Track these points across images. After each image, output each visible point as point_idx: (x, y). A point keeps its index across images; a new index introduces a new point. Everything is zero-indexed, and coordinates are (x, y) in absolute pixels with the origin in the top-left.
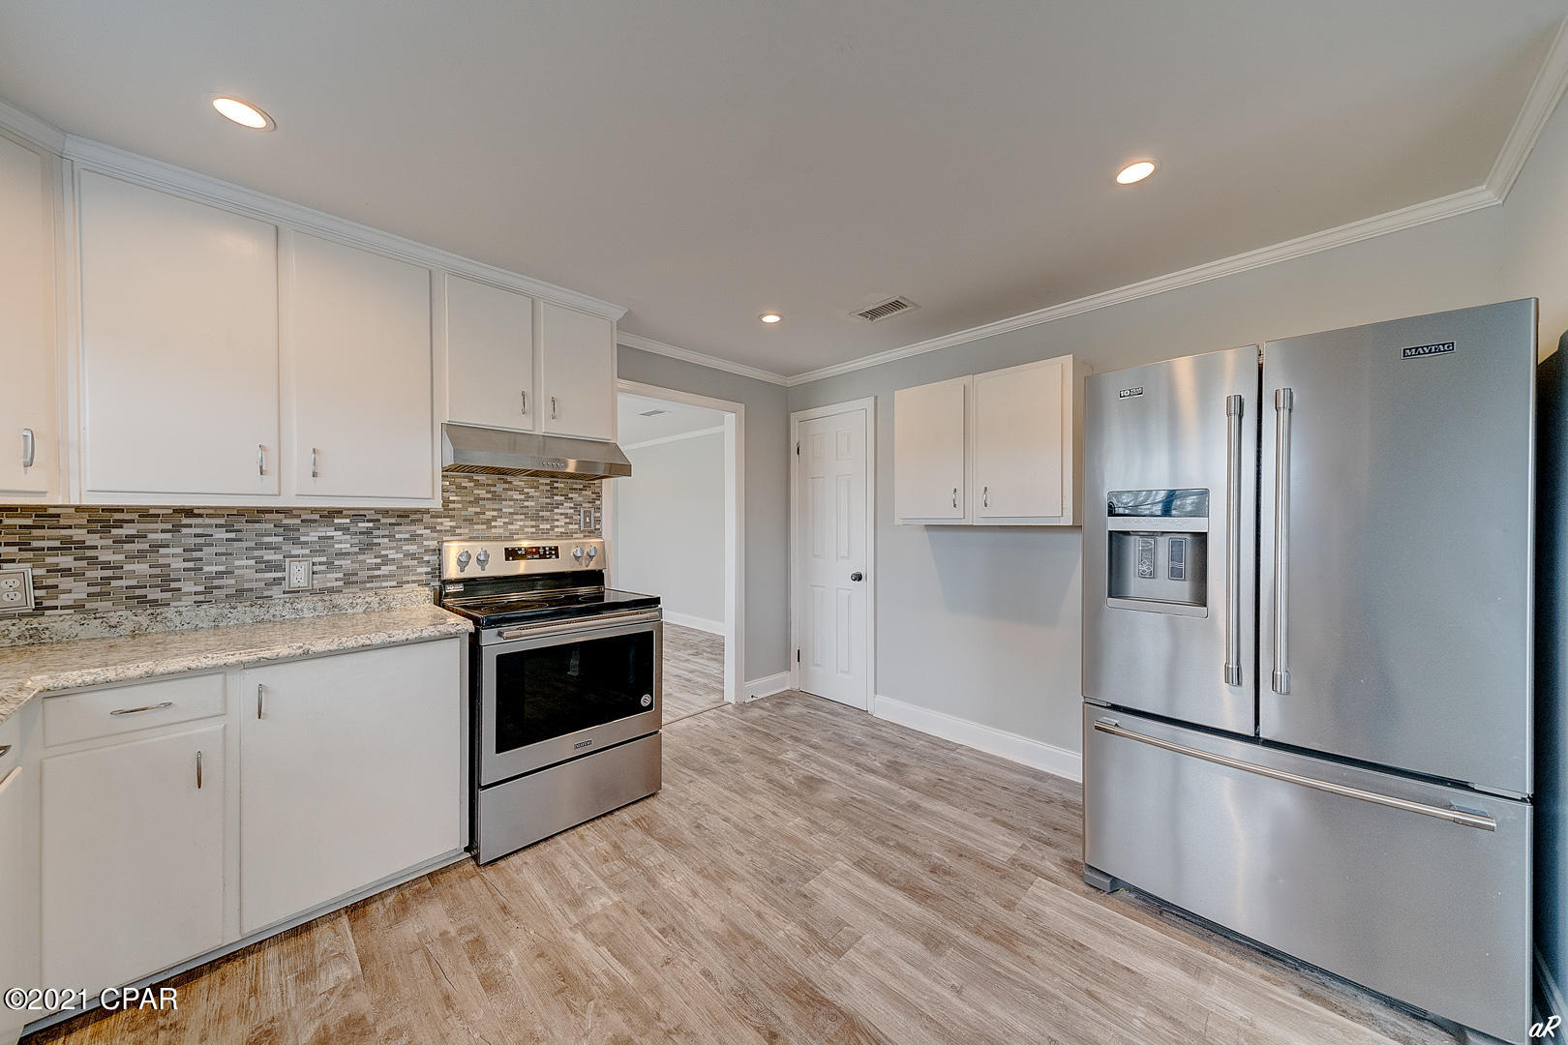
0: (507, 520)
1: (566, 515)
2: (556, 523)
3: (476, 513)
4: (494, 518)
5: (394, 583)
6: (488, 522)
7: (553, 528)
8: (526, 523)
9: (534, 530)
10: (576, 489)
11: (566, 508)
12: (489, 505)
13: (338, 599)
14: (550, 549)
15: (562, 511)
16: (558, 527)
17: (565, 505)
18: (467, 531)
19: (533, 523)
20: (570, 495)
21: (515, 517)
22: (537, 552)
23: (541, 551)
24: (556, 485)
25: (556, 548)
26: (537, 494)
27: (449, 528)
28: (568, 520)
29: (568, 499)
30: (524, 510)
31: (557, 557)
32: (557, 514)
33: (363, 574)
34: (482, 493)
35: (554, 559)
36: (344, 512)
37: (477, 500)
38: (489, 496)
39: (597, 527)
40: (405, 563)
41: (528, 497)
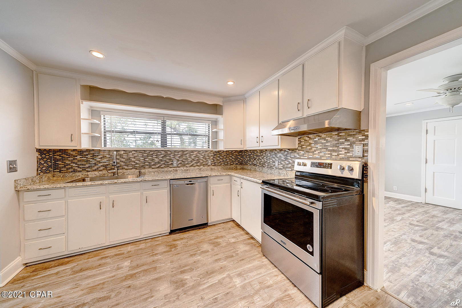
0: (319, 151)
1: (345, 149)
2: (340, 153)
3: (310, 149)
4: (315, 151)
5: (291, 170)
6: (313, 153)
7: (338, 155)
8: (327, 153)
10: (351, 135)
11: (346, 145)
13: (281, 171)
14: (329, 164)
15: (343, 147)
16: (341, 154)
17: (345, 143)
20: (348, 139)
21: (322, 150)
22: (324, 165)
23: (326, 164)
24: (340, 134)
25: (331, 164)
26: (331, 140)
27: (302, 154)
28: (346, 151)
30: (326, 147)
31: (331, 168)
32: (341, 148)
36: (283, 150)
41: (328, 141)
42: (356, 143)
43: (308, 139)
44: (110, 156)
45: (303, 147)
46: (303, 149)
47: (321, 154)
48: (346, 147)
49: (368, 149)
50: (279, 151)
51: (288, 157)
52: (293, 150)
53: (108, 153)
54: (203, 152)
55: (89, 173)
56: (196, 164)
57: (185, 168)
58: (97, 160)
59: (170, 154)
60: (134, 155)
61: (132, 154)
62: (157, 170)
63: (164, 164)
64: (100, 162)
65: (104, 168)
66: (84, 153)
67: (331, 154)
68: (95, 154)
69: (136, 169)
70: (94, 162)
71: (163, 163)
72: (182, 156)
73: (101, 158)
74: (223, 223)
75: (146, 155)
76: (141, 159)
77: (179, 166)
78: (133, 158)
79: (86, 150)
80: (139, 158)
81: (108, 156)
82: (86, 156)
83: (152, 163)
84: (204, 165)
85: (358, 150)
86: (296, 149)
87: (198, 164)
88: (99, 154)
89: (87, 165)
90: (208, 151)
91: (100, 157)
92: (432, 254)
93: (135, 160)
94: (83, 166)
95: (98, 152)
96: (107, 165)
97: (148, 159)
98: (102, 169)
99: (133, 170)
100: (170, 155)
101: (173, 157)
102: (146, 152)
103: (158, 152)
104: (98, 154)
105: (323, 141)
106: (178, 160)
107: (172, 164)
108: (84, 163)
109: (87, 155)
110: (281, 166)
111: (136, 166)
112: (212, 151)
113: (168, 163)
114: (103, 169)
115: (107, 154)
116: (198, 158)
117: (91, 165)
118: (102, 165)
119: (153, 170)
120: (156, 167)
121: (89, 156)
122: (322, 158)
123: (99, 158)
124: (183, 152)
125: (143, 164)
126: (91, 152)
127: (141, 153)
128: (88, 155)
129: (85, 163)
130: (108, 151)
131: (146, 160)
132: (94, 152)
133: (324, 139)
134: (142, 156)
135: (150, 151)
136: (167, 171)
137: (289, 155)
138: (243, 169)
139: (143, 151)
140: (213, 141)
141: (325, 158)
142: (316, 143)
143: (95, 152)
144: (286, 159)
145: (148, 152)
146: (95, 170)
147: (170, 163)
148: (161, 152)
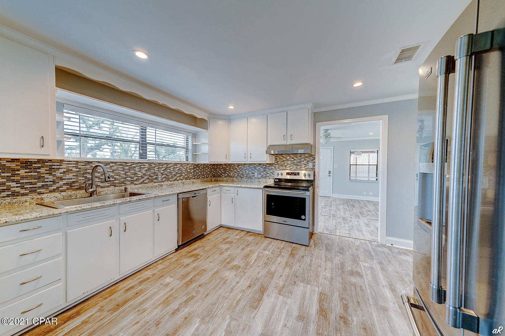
0: (289, 165)
2: (302, 166)
3: (283, 164)
4: (287, 165)
5: (270, 178)
6: (285, 166)
9: (296, 168)
10: (307, 157)
11: (304, 162)
12: (286, 162)
13: (260, 180)
14: (297, 173)
15: (303, 163)
18: (281, 168)
19: (296, 166)
21: (292, 165)
22: (294, 174)
23: (295, 173)
24: (301, 156)
25: (299, 173)
26: (297, 159)
27: (278, 167)
29: (305, 160)
30: (293, 163)
31: (299, 175)
32: (302, 164)
33: (264, 176)
34: (284, 159)
35: (298, 176)
36: (262, 164)
37: (283, 161)
38: (286, 160)
39: (314, 167)
40: (270, 174)
41: (295, 160)
42: (310, 161)
43: (282, 157)
44: (78, 170)
45: (278, 162)
46: (278, 164)
47: (290, 167)
48: (305, 163)
49: (315, 165)
50: (258, 165)
51: (266, 169)
52: (271, 165)
53: (75, 165)
54: (185, 165)
55: (43, 196)
56: (179, 178)
57: (169, 182)
58: (56, 175)
59: (154, 167)
60: (113, 168)
61: (109, 167)
62: (141, 186)
63: (148, 179)
64: (61, 179)
65: (69, 186)
66: (34, 165)
67: (297, 167)
68: (53, 167)
69: (115, 186)
70: (51, 178)
71: (147, 177)
72: (166, 169)
73: (64, 173)
74: (215, 230)
75: (128, 168)
76: (121, 173)
77: (164, 180)
78: (111, 172)
79: (36, 160)
80: (119, 172)
81: (74, 169)
82: (38, 170)
83: (134, 178)
84: (186, 179)
85: (310, 165)
86: (273, 164)
87: (181, 178)
88: (61, 167)
89: (40, 184)
90: (190, 164)
91: (61, 171)
92: (323, 215)
93: (114, 174)
94: (32, 186)
95: (59, 164)
96: (74, 182)
97: (130, 174)
98: (66, 188)
99: (112, 188)
100: (154, 169)
101: (157, 171)
102: (127, 164)
103: (141, 164)
104: (58, 167)
105: (292, 159)
106: (162, 174)
107: (156, 178)
108: (33, 181)
109: (39, 168)
110: (260, 176)
111: (115, 182)
112: (192, 164)
113: (153, 178)
114: (68, 189)
115: (73, 167)
116: (181, 172)
117: (46, 183)
118: (66, 182)
119: (137, 186)
120: (139, 182)
121: (42, 170)
122: (291, 170)
123: (60, 173)
124: (167, 165)
125: (124, 180)
126: (46, 164)
127: (122, 165)
128: (41, 168)
129: (36, 180)
130: (75, 163)
131: (127, 174)
132: (51, 164)
133: (293, 158)
134: (122, 169)
135: (132, 163)
136: (152, 187)
137: (267, 168)
138: (216, 181)
139: (124, 163)
140: (193, 153)
141: (293, 170)
142: (287, 160)
143: (54, 164)
144: (264, 171)
145: (130, 165)
146: (54, 191)
147: (154, 177)
148: (145, 165)
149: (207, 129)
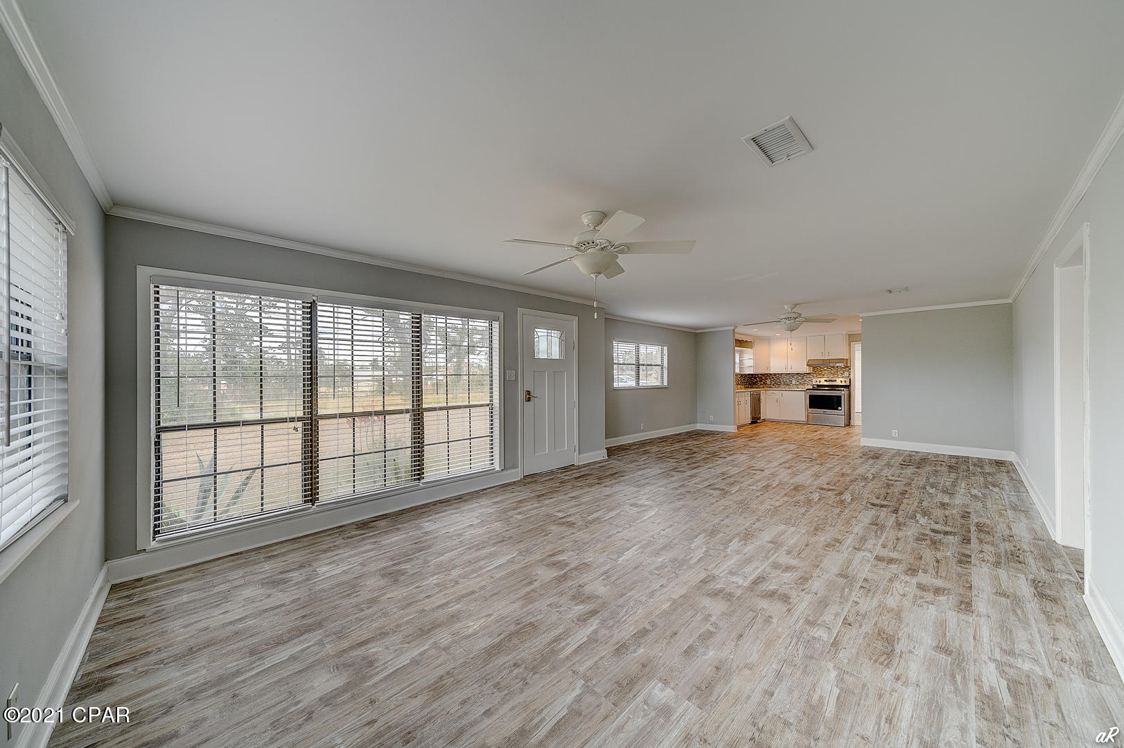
6: (823, 375)
12: (823, 372)
18: (819, 377)
22: (831, 381)
25: (836, 380)
29: (842, 370)
30: (831, 373)
32: (838, 373)
33: (804, 382)
35: (834, 382)
39: (850, 376)
40: (809, 381)
41: (832, 370)
42: (846, 371)
43: (820, 369)
45: (817, 372)
47: (828, 376)
48: (841, 373)
50: (796, 374)
52: (809, 374)
67: (833, 376)
85: (846, 374)
105: (829, 370)
137: (806, 377)
141: (831, 378)
144: (804, 379)
149: (752, 348)
